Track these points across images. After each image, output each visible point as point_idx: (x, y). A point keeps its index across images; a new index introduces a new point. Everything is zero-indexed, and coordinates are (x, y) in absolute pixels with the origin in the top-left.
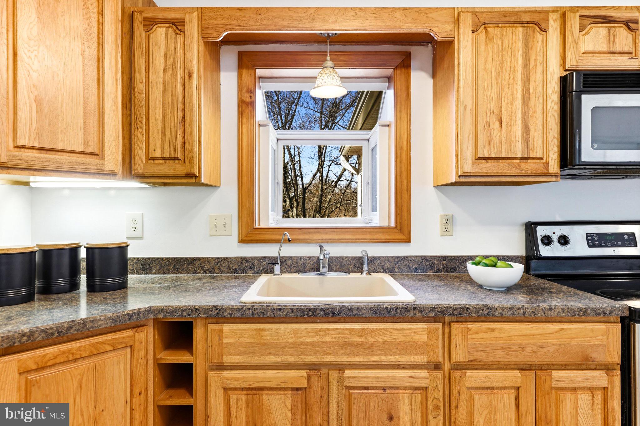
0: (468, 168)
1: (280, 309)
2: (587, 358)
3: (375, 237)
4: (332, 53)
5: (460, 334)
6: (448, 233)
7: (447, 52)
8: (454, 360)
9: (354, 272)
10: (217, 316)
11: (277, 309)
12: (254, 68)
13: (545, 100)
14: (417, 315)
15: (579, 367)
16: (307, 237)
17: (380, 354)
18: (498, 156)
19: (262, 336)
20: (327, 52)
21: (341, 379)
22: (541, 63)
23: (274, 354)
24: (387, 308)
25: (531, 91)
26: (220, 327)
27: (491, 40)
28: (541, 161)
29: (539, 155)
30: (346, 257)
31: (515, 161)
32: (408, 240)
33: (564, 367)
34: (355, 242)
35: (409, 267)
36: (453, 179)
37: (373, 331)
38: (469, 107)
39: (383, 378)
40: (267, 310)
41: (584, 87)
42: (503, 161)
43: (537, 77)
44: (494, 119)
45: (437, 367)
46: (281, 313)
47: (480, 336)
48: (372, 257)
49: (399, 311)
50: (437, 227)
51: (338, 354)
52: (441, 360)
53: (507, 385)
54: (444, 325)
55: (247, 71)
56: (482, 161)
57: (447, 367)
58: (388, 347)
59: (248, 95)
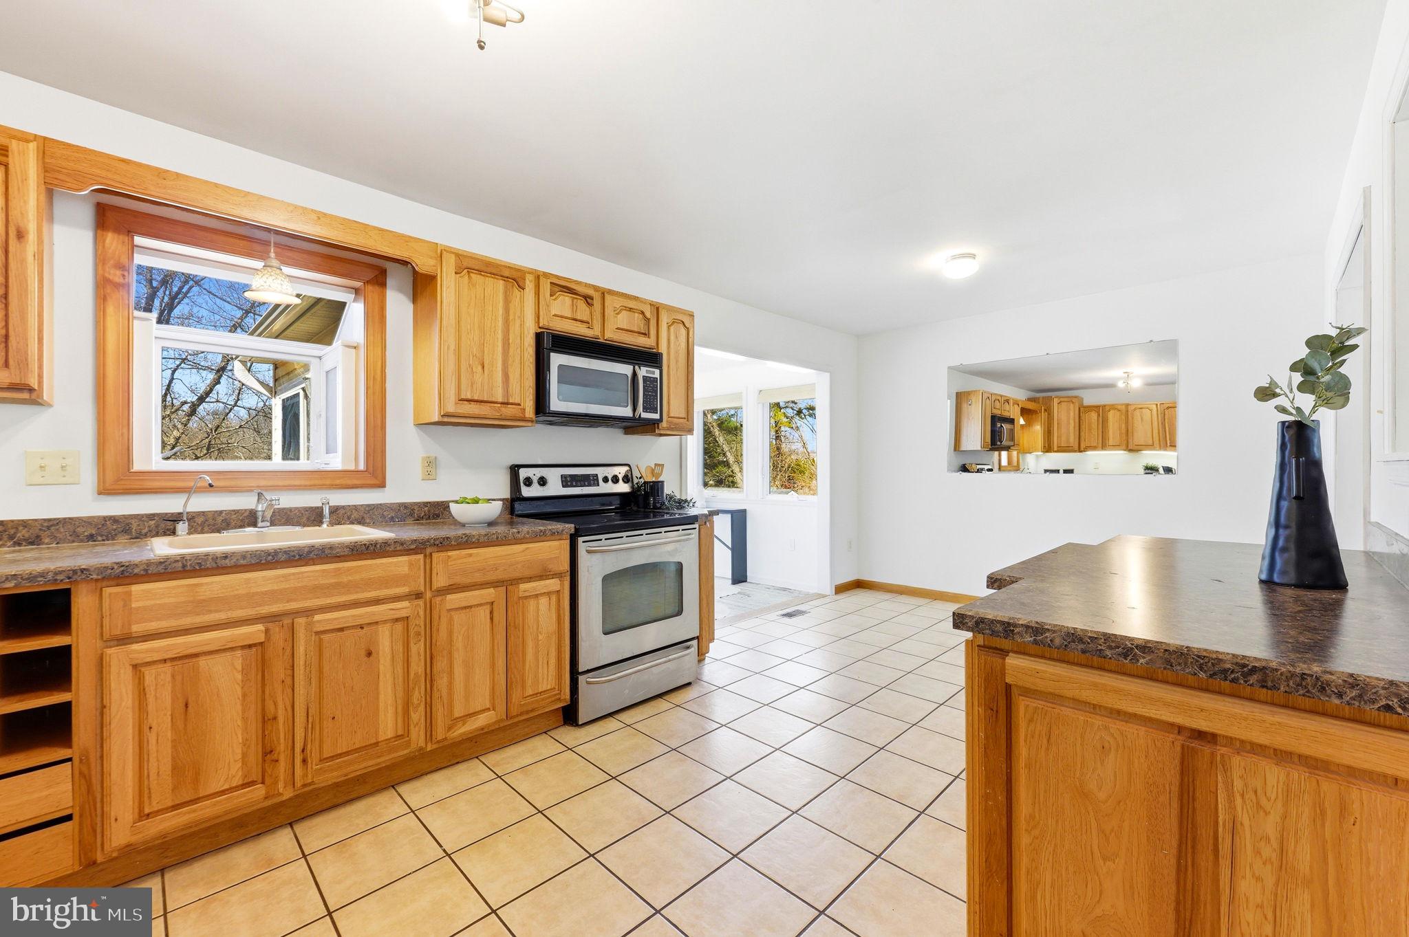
0: (451, 408)
1: (226, 557)
2: (545, 570)
3: (338, 482)
4: (277, 245)
5: (441, 562)
6: (431, 477)
7: (429, 284)
8: (434, 587)
9: (308, 526)
10: (122, 574)
11: (221, 557)
12: (130, 233)
13: (522, 351)
14: (398, 548)
15: (541, 577)
16: (233, 483)
17: (357, 592)
18: (481, 399)
19: (197, 592)
20: (270, 242)
21: (309, 625)
22: (519, 317)
23: (216, 611)
24: (365, 545)
25: (510, 341)
26: (127, 589)
27: (474, 285)
28: (519, 407)
29: (517, 401)
30: (296, 508)
31: (496, 405)
32: (382, 485)
33: (530, 579)
34: (310, 489)
35: (383, 516)
36: (436, 418)
37: (349, 569)
38: (452, 347)
39: (360, 616)
40: (206, 561)
41: (552, 346)
42: (485, 404)
43: (515, 329)
44: (477, 363)
45: (418, 596)
46: (227, 561)
47: (459, 561)
48: (334, 506)
49: (378, 546)
50: (418, 469)
51: (306, 599)
52: (422, 589)
53: (482, 602)
54: (425, 556)
55: (116, 236)
56: (466, 402)
57: (429, 595)
58: (369, 584)
59: (119, 273)
